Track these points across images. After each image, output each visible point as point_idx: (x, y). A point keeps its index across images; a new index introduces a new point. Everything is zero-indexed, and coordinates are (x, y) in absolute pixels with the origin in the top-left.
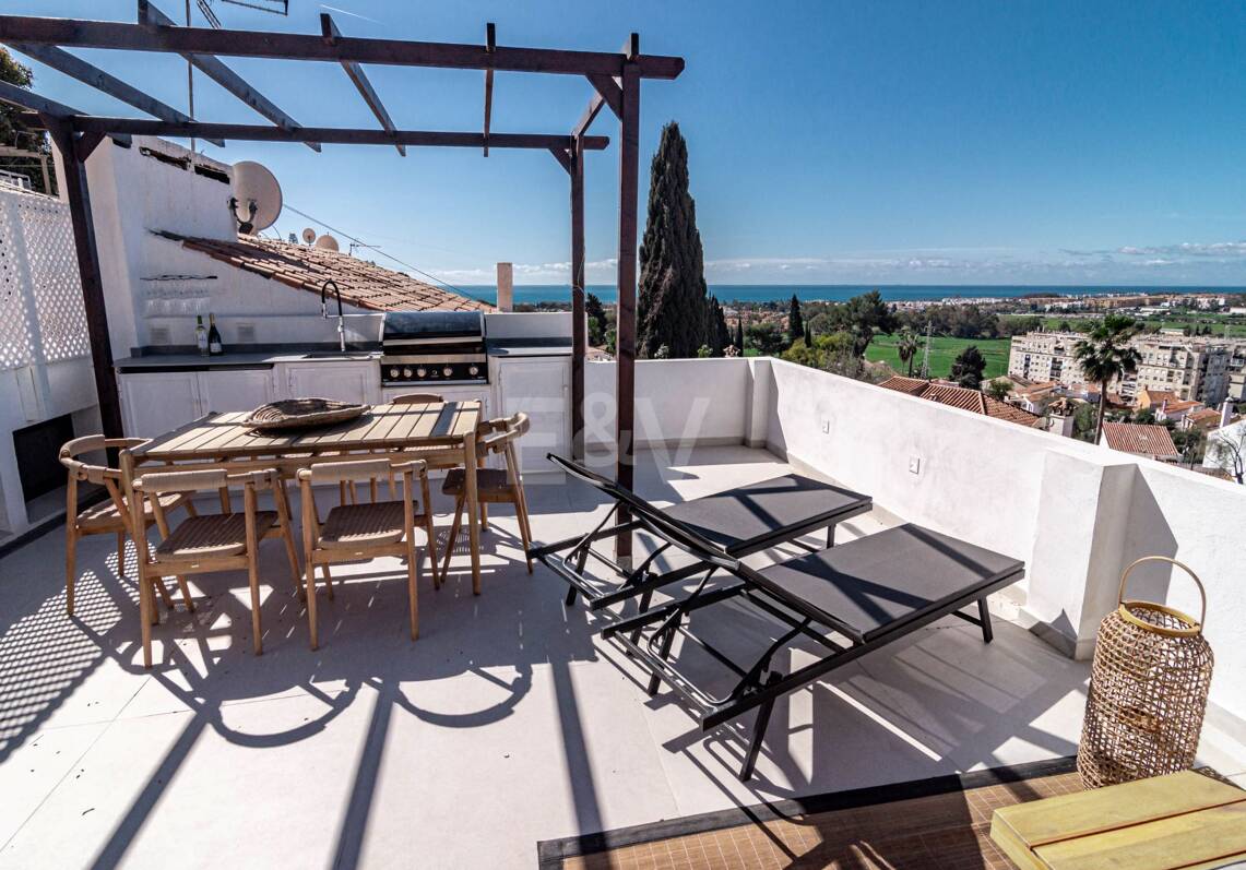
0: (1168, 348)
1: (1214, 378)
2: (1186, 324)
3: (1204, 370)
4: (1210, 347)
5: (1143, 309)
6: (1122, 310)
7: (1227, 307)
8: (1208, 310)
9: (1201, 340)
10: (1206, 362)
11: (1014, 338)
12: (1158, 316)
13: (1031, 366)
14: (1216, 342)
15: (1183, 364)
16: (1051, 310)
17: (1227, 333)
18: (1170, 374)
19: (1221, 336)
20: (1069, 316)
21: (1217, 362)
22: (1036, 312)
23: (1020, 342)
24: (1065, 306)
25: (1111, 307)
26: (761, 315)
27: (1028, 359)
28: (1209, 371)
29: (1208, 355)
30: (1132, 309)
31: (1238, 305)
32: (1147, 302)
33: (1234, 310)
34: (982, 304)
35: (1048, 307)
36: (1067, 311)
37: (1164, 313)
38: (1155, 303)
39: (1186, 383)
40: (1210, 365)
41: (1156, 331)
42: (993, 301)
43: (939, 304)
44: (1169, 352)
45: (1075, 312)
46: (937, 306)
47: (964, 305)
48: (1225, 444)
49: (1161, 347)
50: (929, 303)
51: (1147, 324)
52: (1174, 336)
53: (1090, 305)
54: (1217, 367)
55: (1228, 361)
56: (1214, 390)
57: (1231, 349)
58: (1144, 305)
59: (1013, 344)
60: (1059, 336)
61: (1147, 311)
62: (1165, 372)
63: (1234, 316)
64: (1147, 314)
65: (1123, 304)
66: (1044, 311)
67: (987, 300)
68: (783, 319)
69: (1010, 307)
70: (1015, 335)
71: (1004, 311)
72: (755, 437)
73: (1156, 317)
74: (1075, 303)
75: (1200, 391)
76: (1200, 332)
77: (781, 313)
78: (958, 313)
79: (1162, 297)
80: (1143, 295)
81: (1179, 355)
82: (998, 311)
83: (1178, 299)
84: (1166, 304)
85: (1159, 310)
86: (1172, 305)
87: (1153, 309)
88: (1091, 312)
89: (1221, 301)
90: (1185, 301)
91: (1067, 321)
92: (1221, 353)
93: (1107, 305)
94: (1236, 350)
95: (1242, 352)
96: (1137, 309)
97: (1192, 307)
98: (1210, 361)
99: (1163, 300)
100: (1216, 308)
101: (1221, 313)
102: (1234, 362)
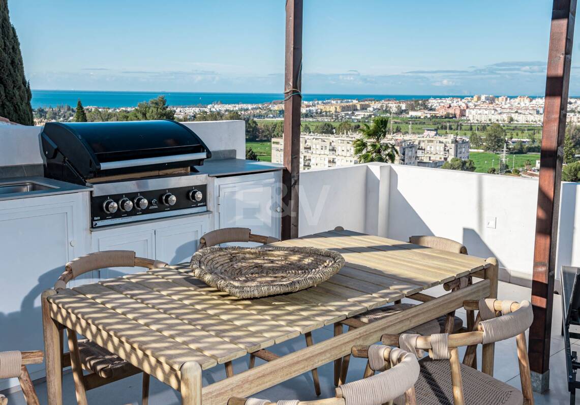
3: (403, 161)
4: (405, 141)
5: (357, 113)
6: (343, 114)
7: (406, 111)
8: (396, 113)
10: (404, 154)
11: (273, 140)
12: (368, 118)
14: (407, 137)
17: (410, 131)
19: (406, 133)
20: (309, 120)
21: (410, 154)
23: (277, 144)
25: (336, 112)
28: (407, 161)
29: (404, 149)
30: (350, 113)
31: (413, 109)
32: (359, 107)
33: (412, 113)
34: (241, 110)
37: (370, 116)
38: (364, 108)
40: (406, 157)
42: (250, 106)
43: (206, 110)
45: (312, 116)
46: (204, 112)
47: (226, 111)
50: (197, 110)
51: (362, 125)
53: (321, 110)
54: (410, 158)
55: (416, 152)
57: (416, 143)
58: (356, 110)
59: (273, 146)
60: (305, 138)
61: (360, 115)
63: (412, 117)
64: (359, 117)
65: (344, 109)
67: (245, 106)
69: (263, 112)
70: (275, 136)
71: (260, 116)
74: (311, 108)
76: (395, 131)
78: (223, 118)
79: (367, 103)
80: (355, 102)
82: (254, 116)
83: (377, 105)
84: (371, 109)
85: (367, 114)
86: (374, 109)
87: (363, 113)
88: (323, 116)
89: (403, 107)
90: (382, 106)
91: (307, 124)
92: (412, 146)
93: (333, 109)
94: (419, 143)
95: (422, 145)
96: (353, 113)
97: (386, 111)
98: (406, 153)
99: (369, 106)
100: (401, 112)
101: (404, 115)
102: (420, 153)
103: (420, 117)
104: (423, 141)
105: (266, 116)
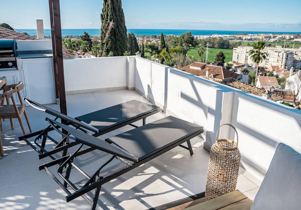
0: (277, 52)
1: (290, 61)
2: (282, 44)
3: (287, 59)
4: (289, 51)
6: (265, 39)
7: (293, 39)
8: (288, 40)
9: (287, 49)
10: (287, 56)
11: (234, 48)
12: (275, 41)
13: (239, 58)
14: (290, 49)
15: (281, 57)
16: (245, 39)
17: (293, 47)
18: (278, 60)
19: (292, 48)
20: (251, 41)
21: (290, 56)
22: (241, 40)
23: (235, 50)
24: (249, 38)
25: (262, 38)
26: (151, 40)
27: (238, 56)
28: (288, 59)
29: (288, 54)
30: (268, 39)
31: (296, 38)
32: (272, 37)
33: (296, 40)
34: (224, 37)
35: (244, 38)
36: (250, 40)
37: (277, 40)
38: (274, 37)
39: (282, 63)
40: (288, 57)
41: (274, 46)
42: (228, 36)
44: (278, 53)
45: (252, 40)
46: (210, 37)
47: (219, 37)
48: (291, 82)
49: (275, 52)
50: (208, 36)
51: (272, 44)
52: (279, 48)
53: (256, 38)
54: (290, 58)
55: (293, 56)
56: (289, 65)
57: (294, 52)
58: (271, 38)
60: (247, 48)
61: (272, 40)
62: (276, 60)
64: (272, 41)
65: (266, 37)
66: (242, 40)
67: (226, 35)
68: (159, 42)
69: (233, 38)
70: (235, 47)
71: (231, 39)
72: (130, 86)
73: (274, 42)
74: (252, 37)
75: (286, 66)
76: (286, 47)
77: (159, 39)
78: (217, 40)
79: (276, 35)
80: (271, 35)
81: (281, 54)
82: (229, 39)
83: (280, 36)
84: (277, 38)
85: (275, 40)
86: (279, 38)
87: (274, 39)
88: (256, 40)
89: (292, 37)
90: (282, 37)
91: (250, 43)
92: (292, 53)
93: (261, 38)
94: (296, 52)
95: (297, 53)
96: (269, 39)
97: (284, 39)
98: (289, 56)
99: (276, 36)
100: (291, 39)
101: (292, 41)
102: (295, 56)
103: (299, 41)
104: (298, 51)
105: (234, 39)
